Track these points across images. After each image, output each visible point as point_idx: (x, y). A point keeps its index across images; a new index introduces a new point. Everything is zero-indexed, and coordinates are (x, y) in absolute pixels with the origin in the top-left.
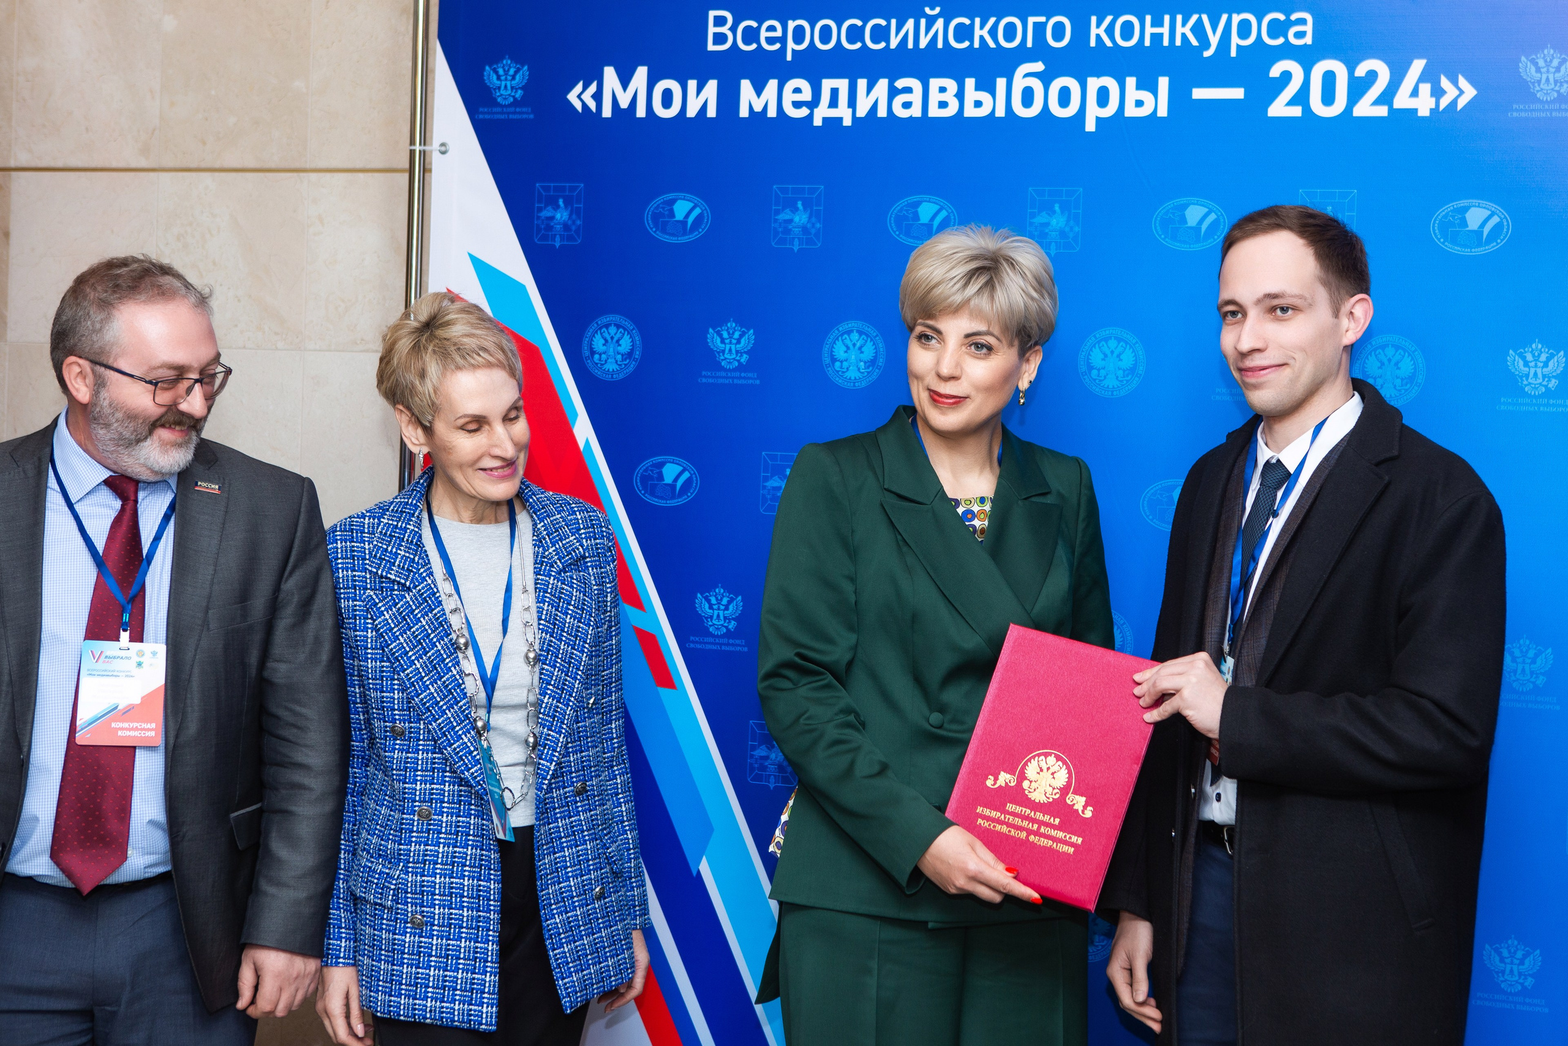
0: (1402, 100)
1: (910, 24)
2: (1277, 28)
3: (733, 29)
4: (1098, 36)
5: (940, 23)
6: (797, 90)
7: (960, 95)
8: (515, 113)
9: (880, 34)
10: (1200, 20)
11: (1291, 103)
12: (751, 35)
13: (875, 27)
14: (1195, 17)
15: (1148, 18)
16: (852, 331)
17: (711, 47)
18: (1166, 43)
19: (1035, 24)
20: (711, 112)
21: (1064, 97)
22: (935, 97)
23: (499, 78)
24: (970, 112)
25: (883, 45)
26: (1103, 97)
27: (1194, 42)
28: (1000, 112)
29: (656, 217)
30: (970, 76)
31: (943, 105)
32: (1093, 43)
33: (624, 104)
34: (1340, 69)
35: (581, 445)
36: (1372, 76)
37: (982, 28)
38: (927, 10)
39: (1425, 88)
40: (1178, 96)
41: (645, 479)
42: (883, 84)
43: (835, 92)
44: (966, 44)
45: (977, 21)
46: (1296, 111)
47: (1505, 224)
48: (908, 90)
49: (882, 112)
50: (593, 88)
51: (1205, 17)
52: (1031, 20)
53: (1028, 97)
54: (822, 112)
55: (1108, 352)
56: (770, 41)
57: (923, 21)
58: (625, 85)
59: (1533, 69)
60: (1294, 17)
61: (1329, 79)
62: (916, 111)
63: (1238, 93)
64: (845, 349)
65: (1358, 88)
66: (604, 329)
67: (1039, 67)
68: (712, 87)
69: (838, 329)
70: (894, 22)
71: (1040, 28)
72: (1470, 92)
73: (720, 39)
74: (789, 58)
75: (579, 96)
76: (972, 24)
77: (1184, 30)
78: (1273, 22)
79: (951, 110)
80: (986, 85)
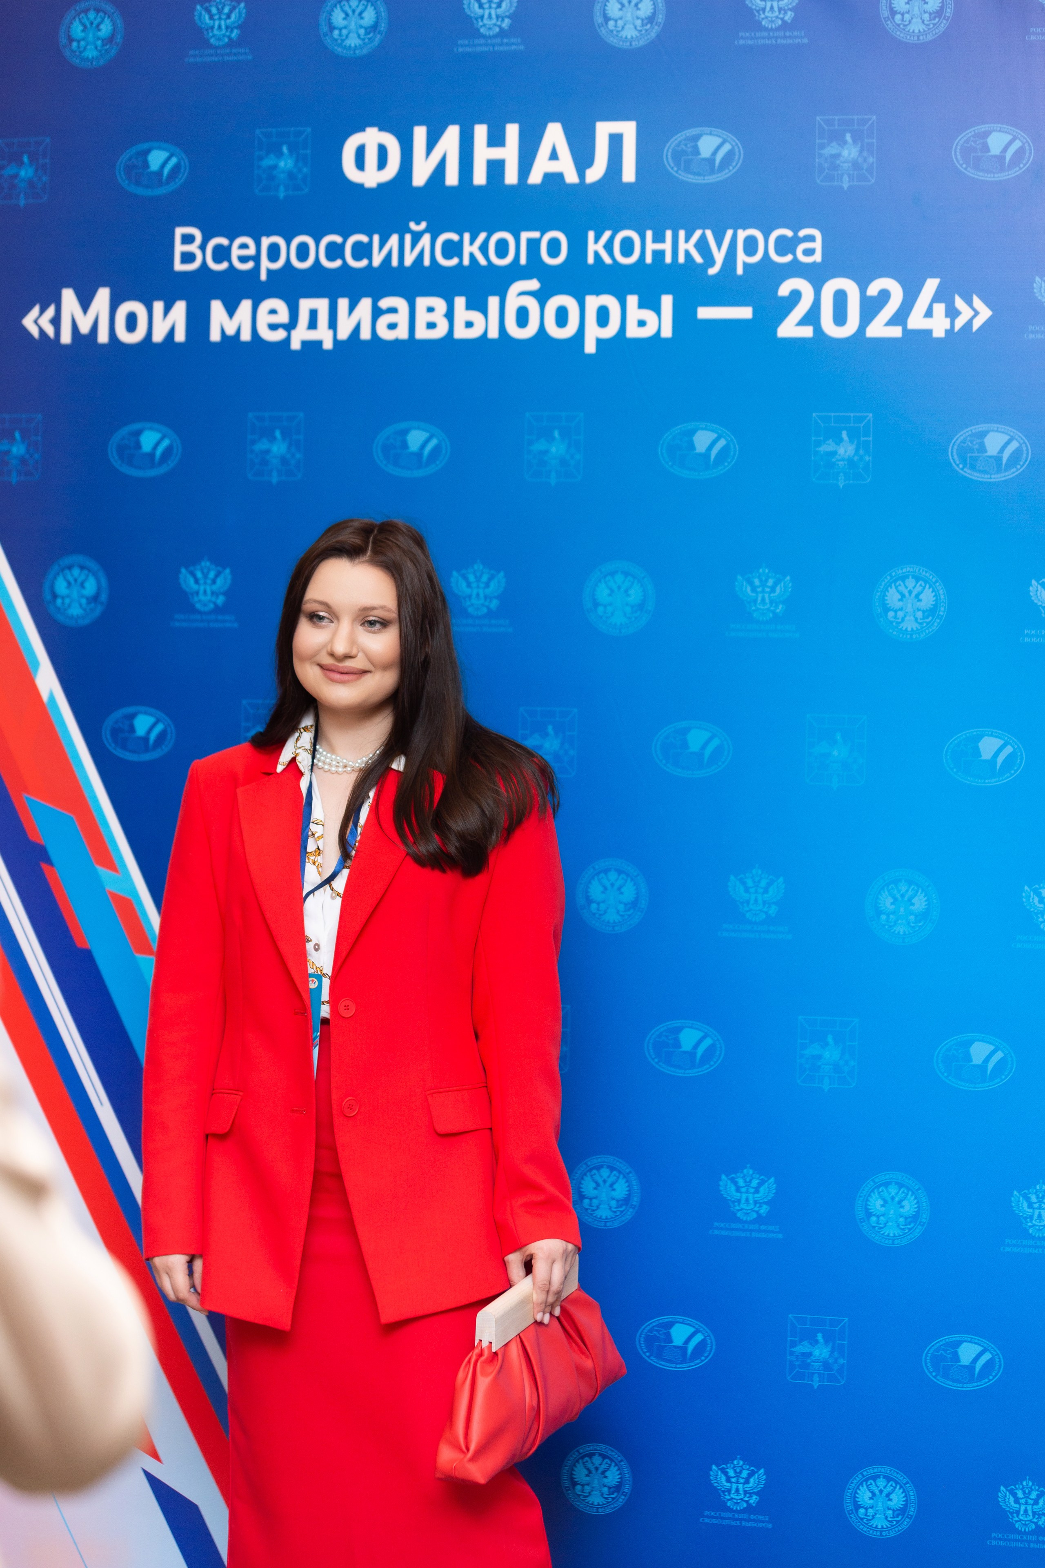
0: (916, 321)
1: (394, 240)
2: (784, 246)
3: (203, 247)
4: (596, 254)
5: (426, 239)
6: (273, 312)
7: (450, 315)
9: (362, 251)
10: (703, 237)
11: (802, 322)
12: (221, 254)
13: (357, 246)
14: (698, 233)
15: (649, 234)
17: (179, 266)
18: (668, 259)
19: (529, 239)
20: (180, 336)
21: (562, 317)
22: (422, 318)
24: (461, 333)
25: (364, 263)
26: (603, 317)
27: (698, 259)
28: (494, 333)
29: (121, 450)
30: (460, 295)
31: (431, 326)
32: (591, 260)
33: (85, 328)
34: (850, 287)
35: (45, 697)
36: (885, 295)
37: (472, 242)
39: (940, 309)
40: (683, 315)
41: (115, 732)
42: (365, 305)
43: (313, 314)
44: (455, 261)
45: (467, 236)
46: (807, 332)
47: (1024, 449)
48: (393, 310)
49: (365, 334)
50: (51, 312)
51: (709, 234)
52: (525, 236)
53: (522, 317)
54: (300, 336)
55: (615, 587)
56: (243, 259)
57: (408, 238)
58: (85, 308)
60: (802, 233)
61: (840, 297)
62: (402, 333)
63: (745, 313)
65: (871, 307)
66: (67, 572)
67: (533, 285)
68: (180, 308)
70: (376, 238)
71: (534, 245)
72: (985, 313)
73: (188, 258)
74: (263, 276)
75: (36, 322)
76: (461, 241)
77: (687, 246)
78: (780, 240)
79: (440, 332)
80: (478, 304)
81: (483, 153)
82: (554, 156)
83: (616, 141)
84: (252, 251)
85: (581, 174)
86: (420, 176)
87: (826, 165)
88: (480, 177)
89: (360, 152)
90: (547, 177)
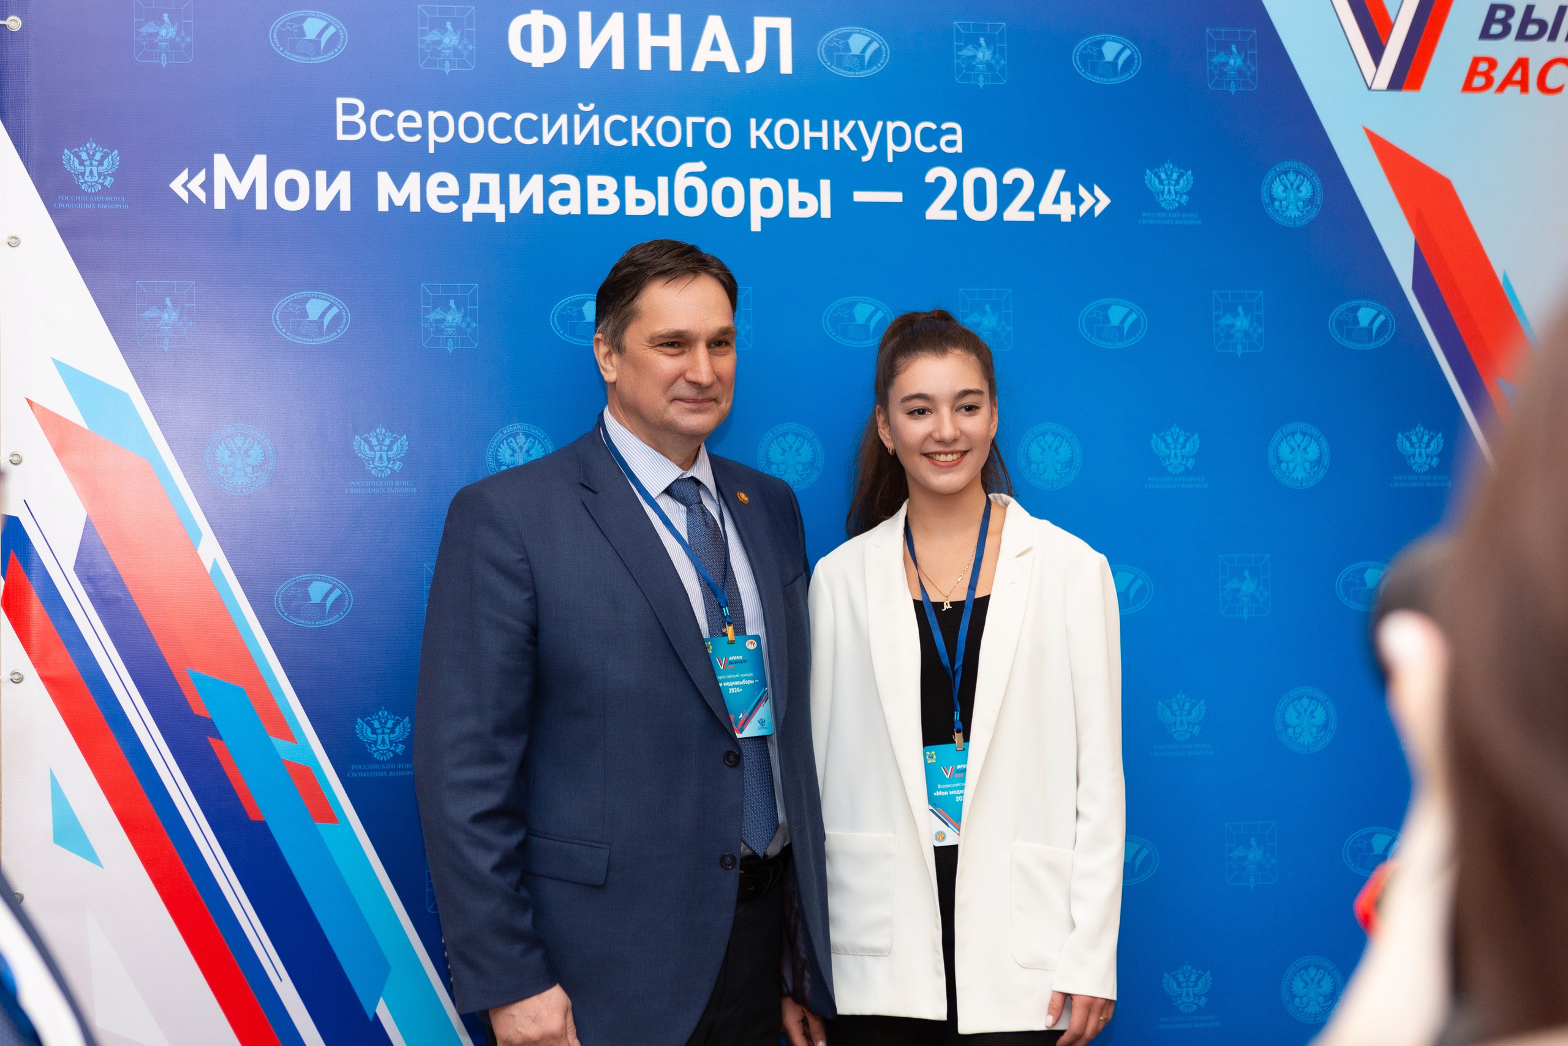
0: (1046, 207)
1: (563, 120)
2: (930, 137)
3: (366, 118)
4: (758, 138)
5: (595, 120)
6: (443, 184)
7: (621, 193)
8: (105, 202)
9: (532, 129)
10: (856, 126)
11: (947, 207)
12: (387, 125)
13: (525, 122)
14: (851, 124)
15: (807, 123)
16: (518, 434)
17: (341, 136)
18: (825, 147)
19: (694, 124)
20: (345, 205)
21: (728, 197)
22: (594, 195)
23: (82, 163)
24: (632, 210)
25: (535, 140)
26: (767, 198)
27: (853, 147)
28: (664, 211)
29: (285, 317)
30: (630, 174)
31: (603, 202)
32: (753, 145)
33: (240, 192)
34: (988, 176)
35: (208, 566)
36: (1018, 184)
37: (639, 126)
38: (581, 106)
39: (1066, 196)
40: (840, 198)
41: (287, 600)
42: (536, 182)
43: (485, 187)
44: (624, 142)
45: (634, 119)
46: (952, 215)
47: (1142, 320)
48: (565, 187)
49: (538, 209)
50: (201, 177)
51: (861, 124)
52: (690, 120)
53: (691, 196)
54: (471, 209)
55: (786, 447)
56: (409, 132)
57: (577, 118)
58: (240, 174)
59: (1157, 181)
60: (944, 126)
61: (980, 184)
62: (575, 208)
63: (896, 197)
64: (511, 452)
65: (1007, 194)
66: (229, 440)
67: (700, 166)
68: (344, 180)
69: (502, 432)
70: (545, 117)
71: (699, 129)
72: (1105, 201)
73: (350, 128)
74: (431, 150)
75: (185, 186)
76: (629, 122)
77: (842, 135)
78: (925, 131)
79: (613, 208)
80: (647, 183)
81: (647, 41)
82: (715, 46)
83: (773, 35)
84: (418, 124)
85: (742, 65)
86: (587, 58)
87: (964, 66)
88: (645, 63)
89: (526, 32)
90: (709, 64)
